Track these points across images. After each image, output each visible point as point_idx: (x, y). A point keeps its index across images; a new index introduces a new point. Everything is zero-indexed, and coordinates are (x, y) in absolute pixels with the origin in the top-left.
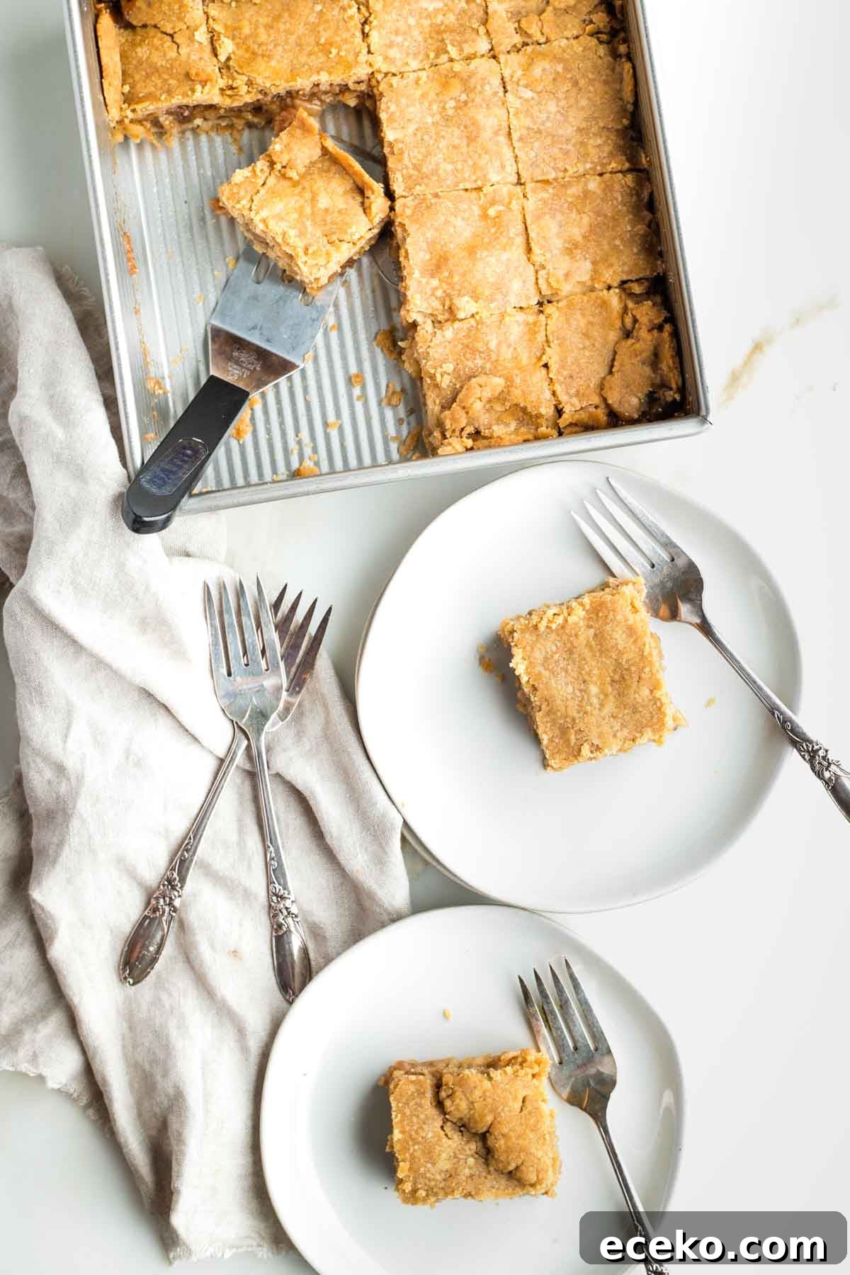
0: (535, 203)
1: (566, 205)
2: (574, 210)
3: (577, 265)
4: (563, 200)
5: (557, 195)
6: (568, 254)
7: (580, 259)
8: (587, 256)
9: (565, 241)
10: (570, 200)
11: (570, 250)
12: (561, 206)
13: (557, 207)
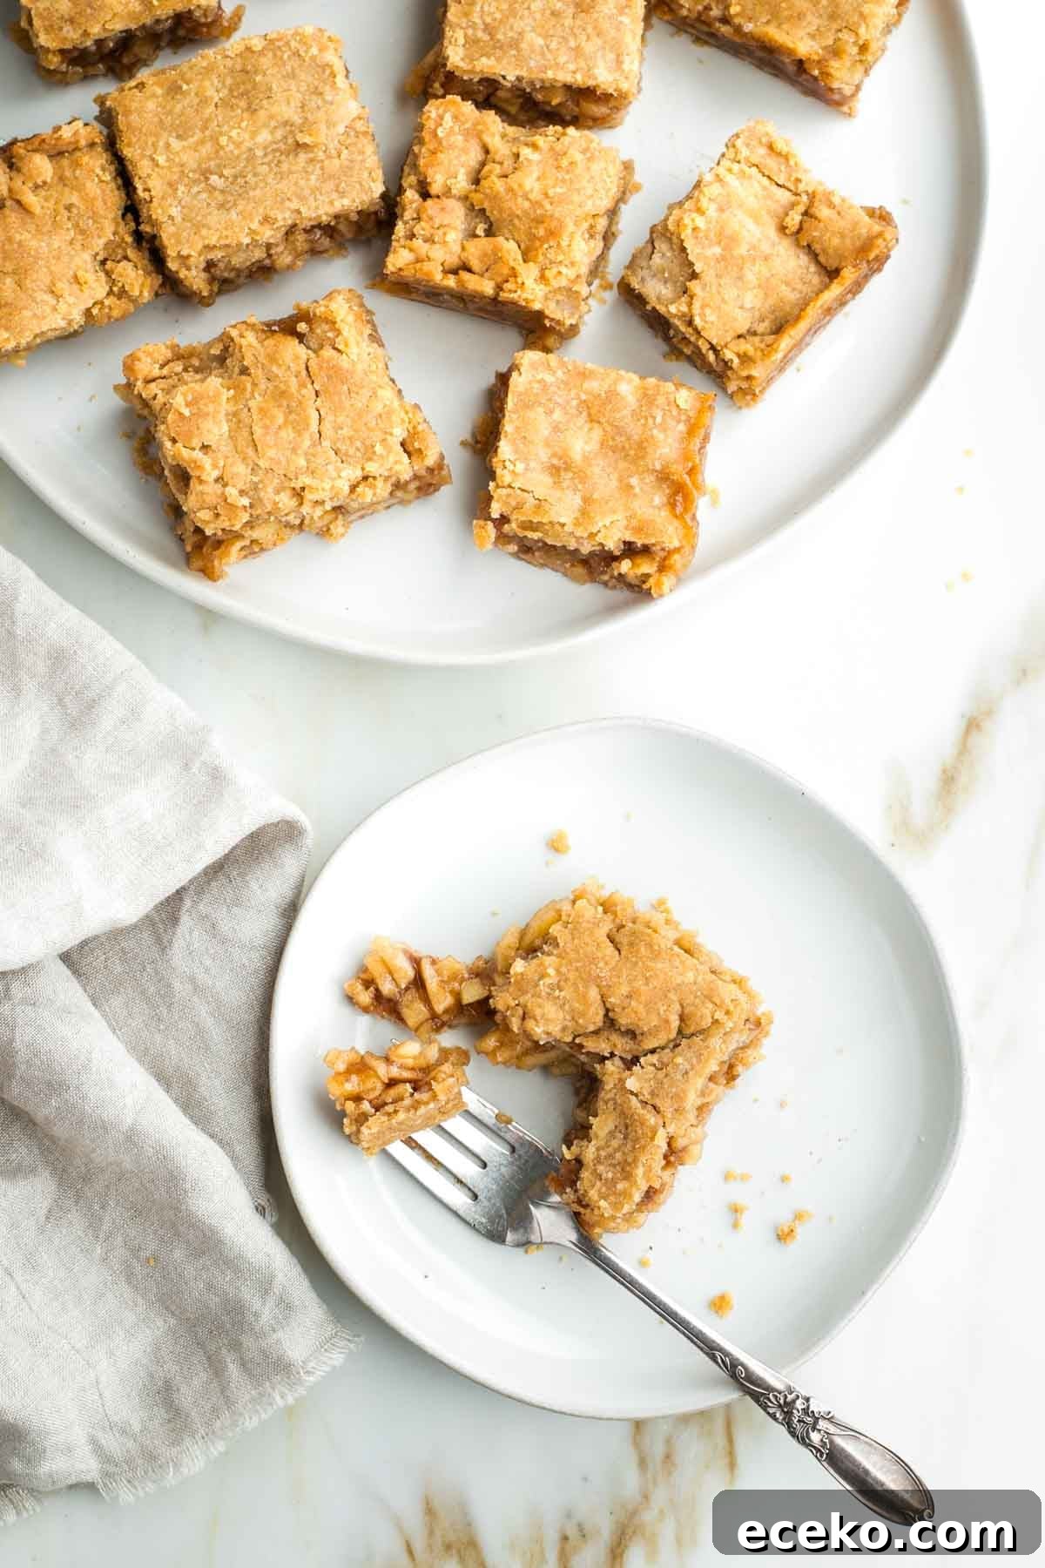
0: (530, 382)
1: (574, 403)
2: (585, 414)
3: (558, 494)
4: (573, 393)
5: (566, 383)
6: (552, 475)
7: (568, 488)
8: (580, 487)
9: (554, 455)
10: (584, 397)
11: (558, 469)
12: (568, 402)
13: (559, 400)
